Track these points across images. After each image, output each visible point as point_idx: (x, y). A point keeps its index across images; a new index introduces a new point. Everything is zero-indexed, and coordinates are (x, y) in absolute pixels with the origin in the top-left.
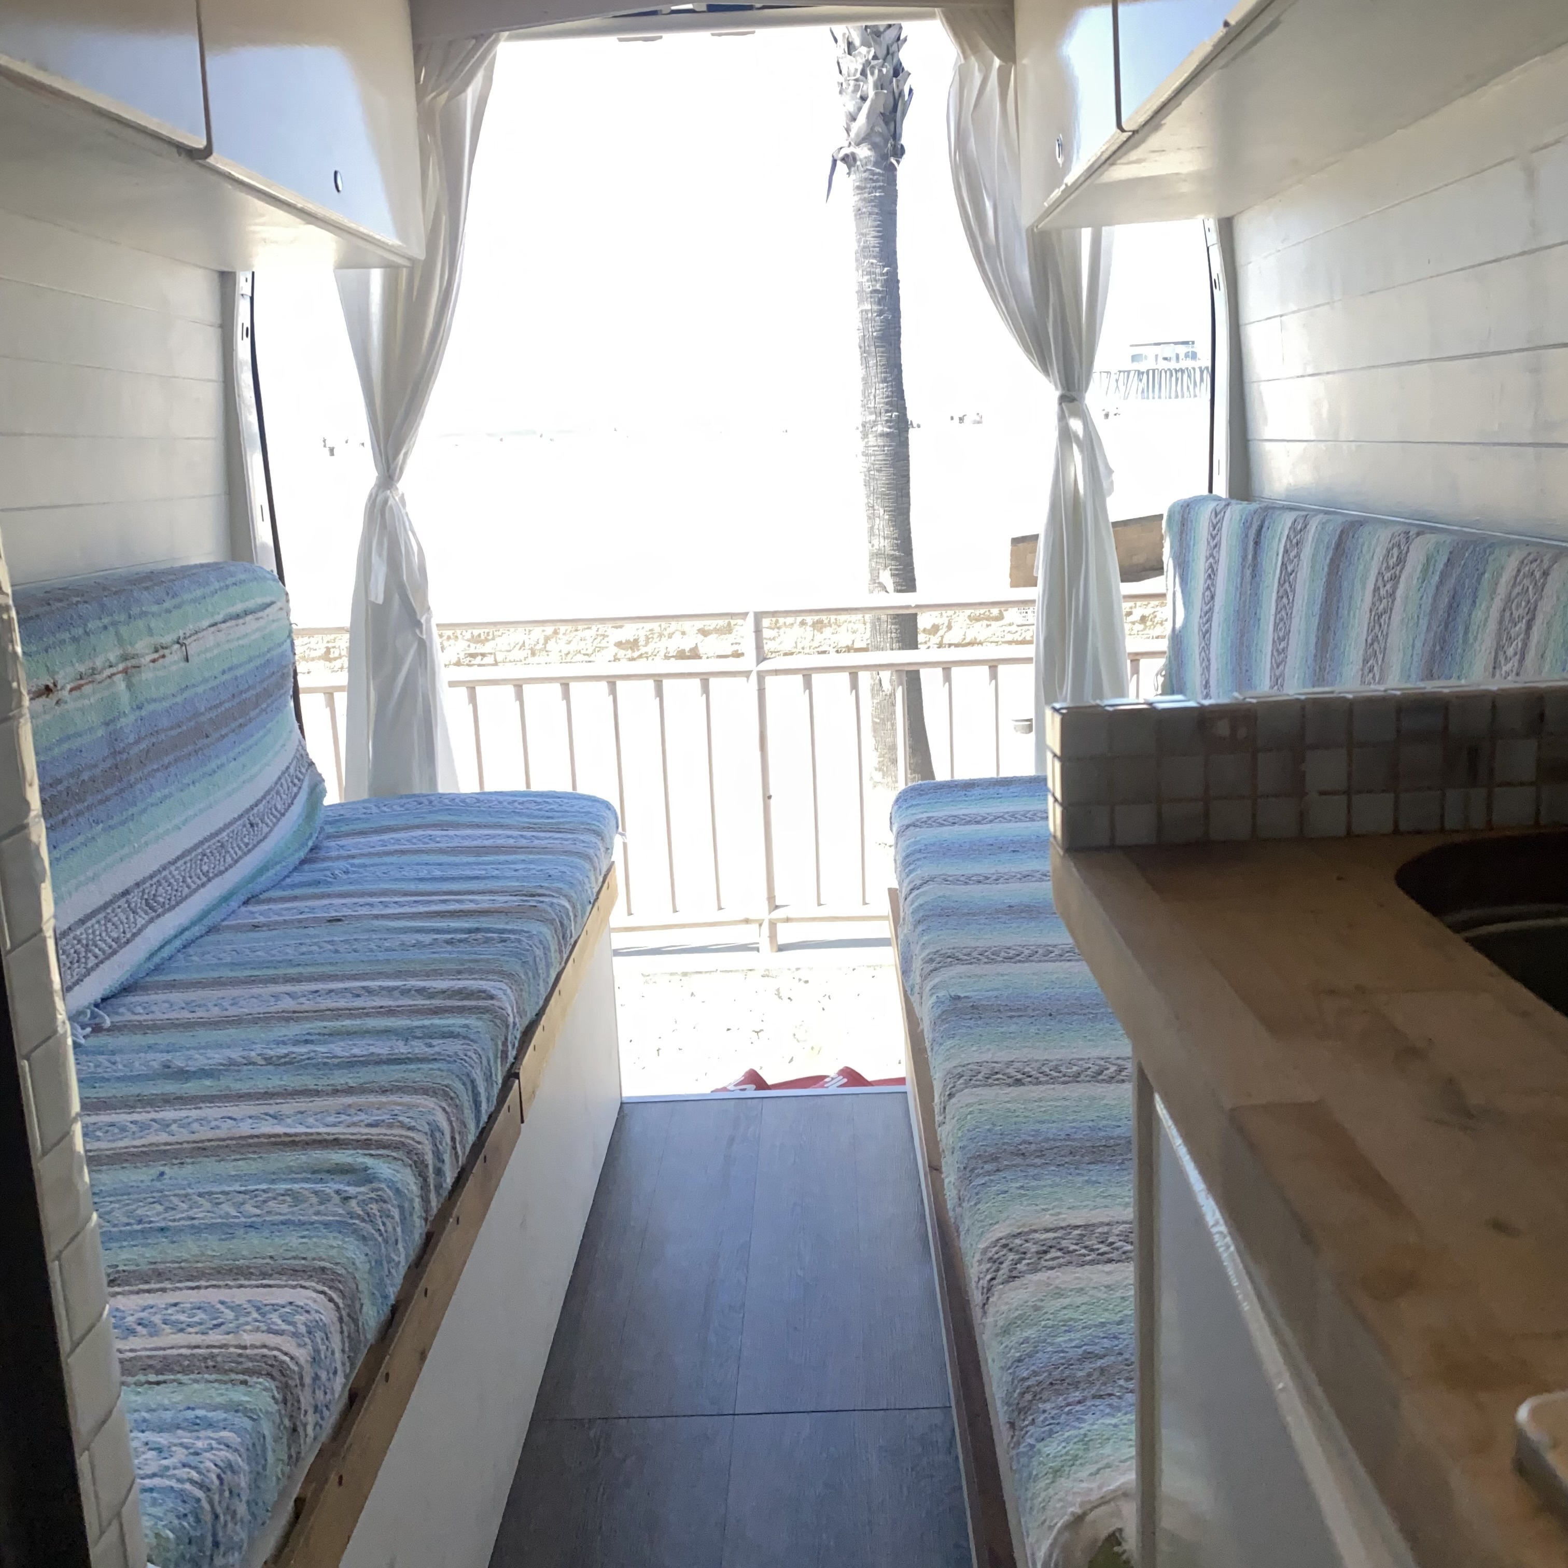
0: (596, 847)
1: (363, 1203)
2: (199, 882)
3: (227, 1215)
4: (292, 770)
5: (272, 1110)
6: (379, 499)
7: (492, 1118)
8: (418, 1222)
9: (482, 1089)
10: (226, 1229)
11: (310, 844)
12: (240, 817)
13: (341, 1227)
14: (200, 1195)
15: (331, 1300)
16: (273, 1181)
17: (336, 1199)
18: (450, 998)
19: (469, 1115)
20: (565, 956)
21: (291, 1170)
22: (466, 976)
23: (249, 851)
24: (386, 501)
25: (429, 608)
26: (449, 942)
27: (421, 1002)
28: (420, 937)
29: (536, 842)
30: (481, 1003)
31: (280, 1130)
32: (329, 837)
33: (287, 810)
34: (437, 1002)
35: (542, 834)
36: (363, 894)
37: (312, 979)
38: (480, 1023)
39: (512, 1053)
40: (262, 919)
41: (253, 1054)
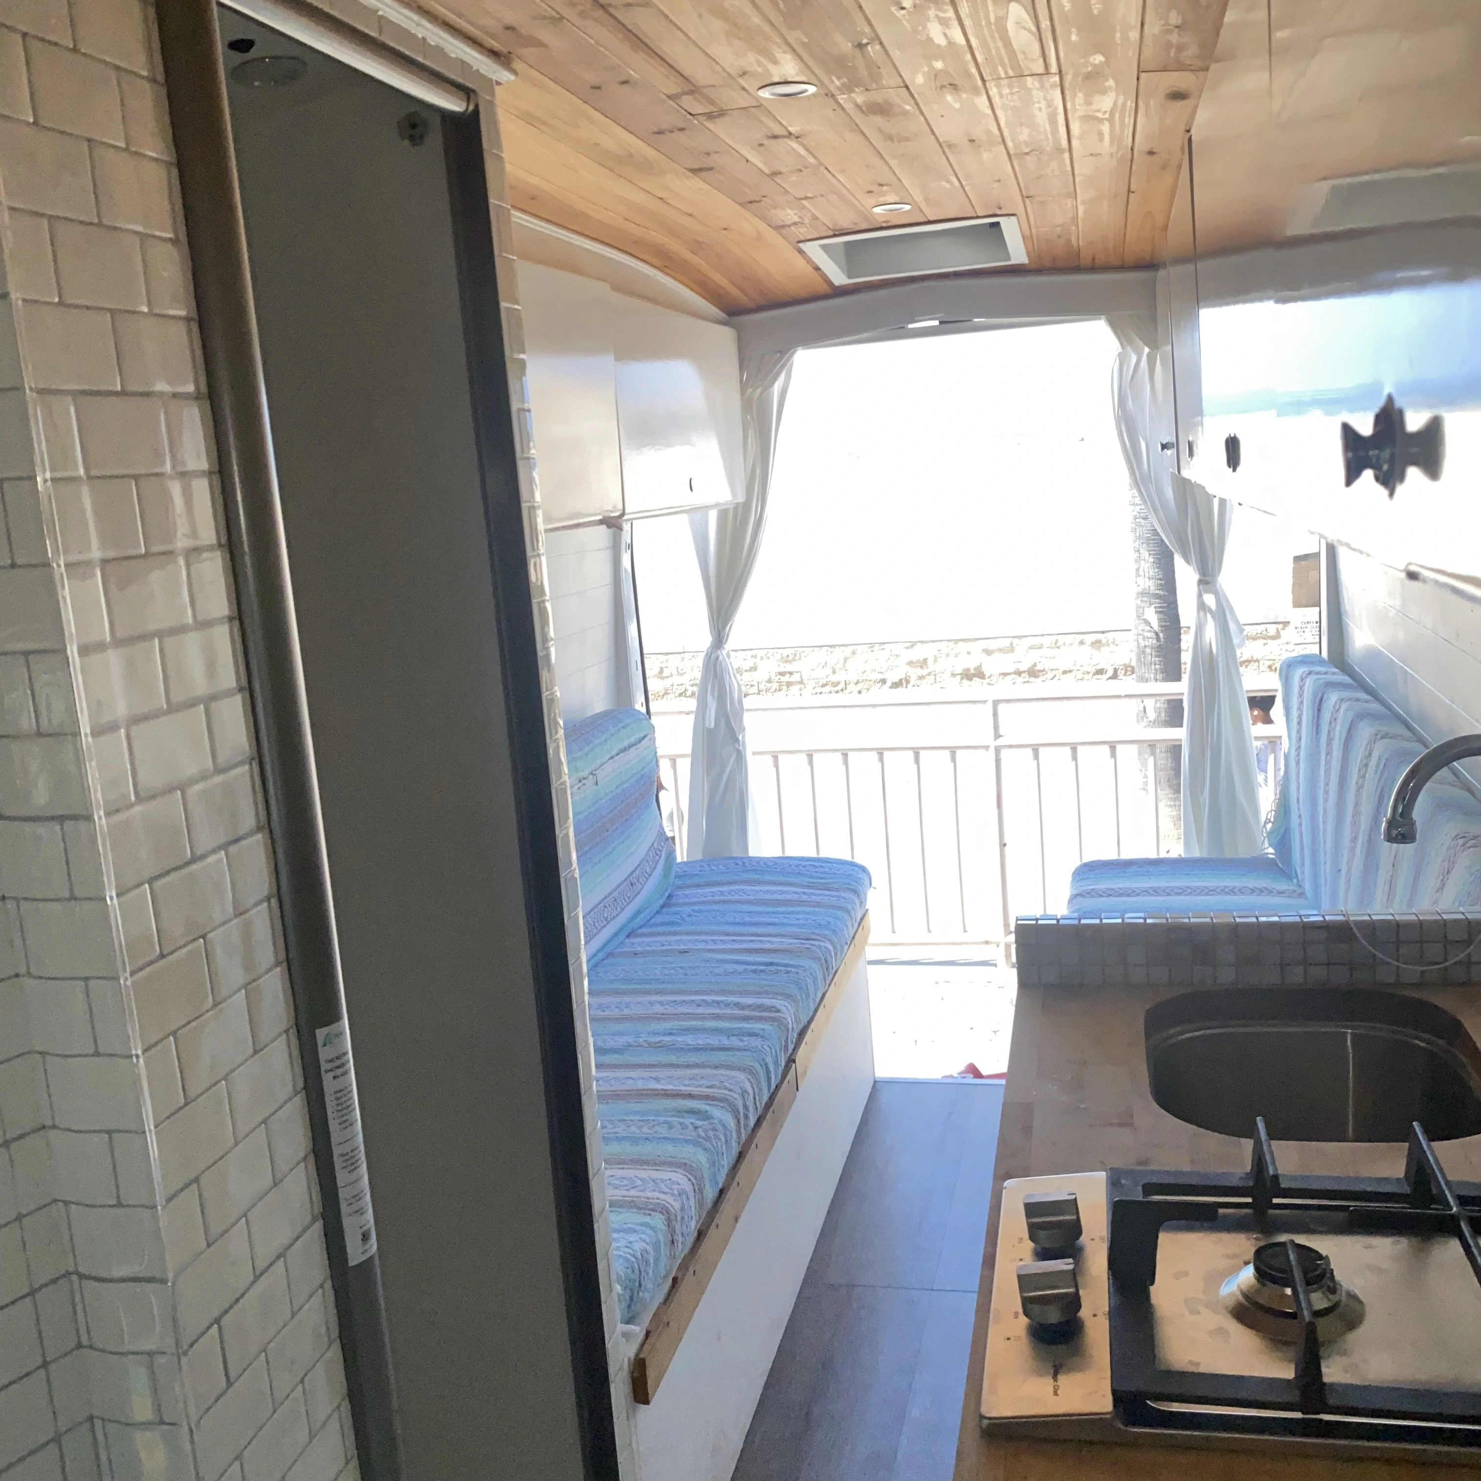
0: (853, 902)
1: (705, 1131)
2: (602, 925)
3: (634, 1133)
4: (655, 845)
5: (654, 1075)
6: (713, 656)
7: (778, 1087)
8: (734, 1144)
9: (772, 1068)
10: (634, 1140)
11: (667, 894)
12: (626, 880)
13: (694, 1143)
14: (619, 1121)
15: (690, 1180)
16: (657, 1116)
17: (691, 1127)
18: (754, 1010)
19: (764, 1084)
20: (828, 982)
21: (666, 1110)
22: (764, 995)
23: (630, 902)
24: (717, 658)
25: (744, 729)
26: (754, 971)
27: (736, 1012)
28: (736, 967)
29: (813, 897)
30: (773, 1015)
31: (659, 1087)
32: (679, 888)
33: (652, 872)
34: (746, 1013)
35: (818, 892)
36: (699, 933)
37: (673, 993)
38: (771, 1028)
39: (791, 1047)
40: (639, 949)
41: (641, 1040)
